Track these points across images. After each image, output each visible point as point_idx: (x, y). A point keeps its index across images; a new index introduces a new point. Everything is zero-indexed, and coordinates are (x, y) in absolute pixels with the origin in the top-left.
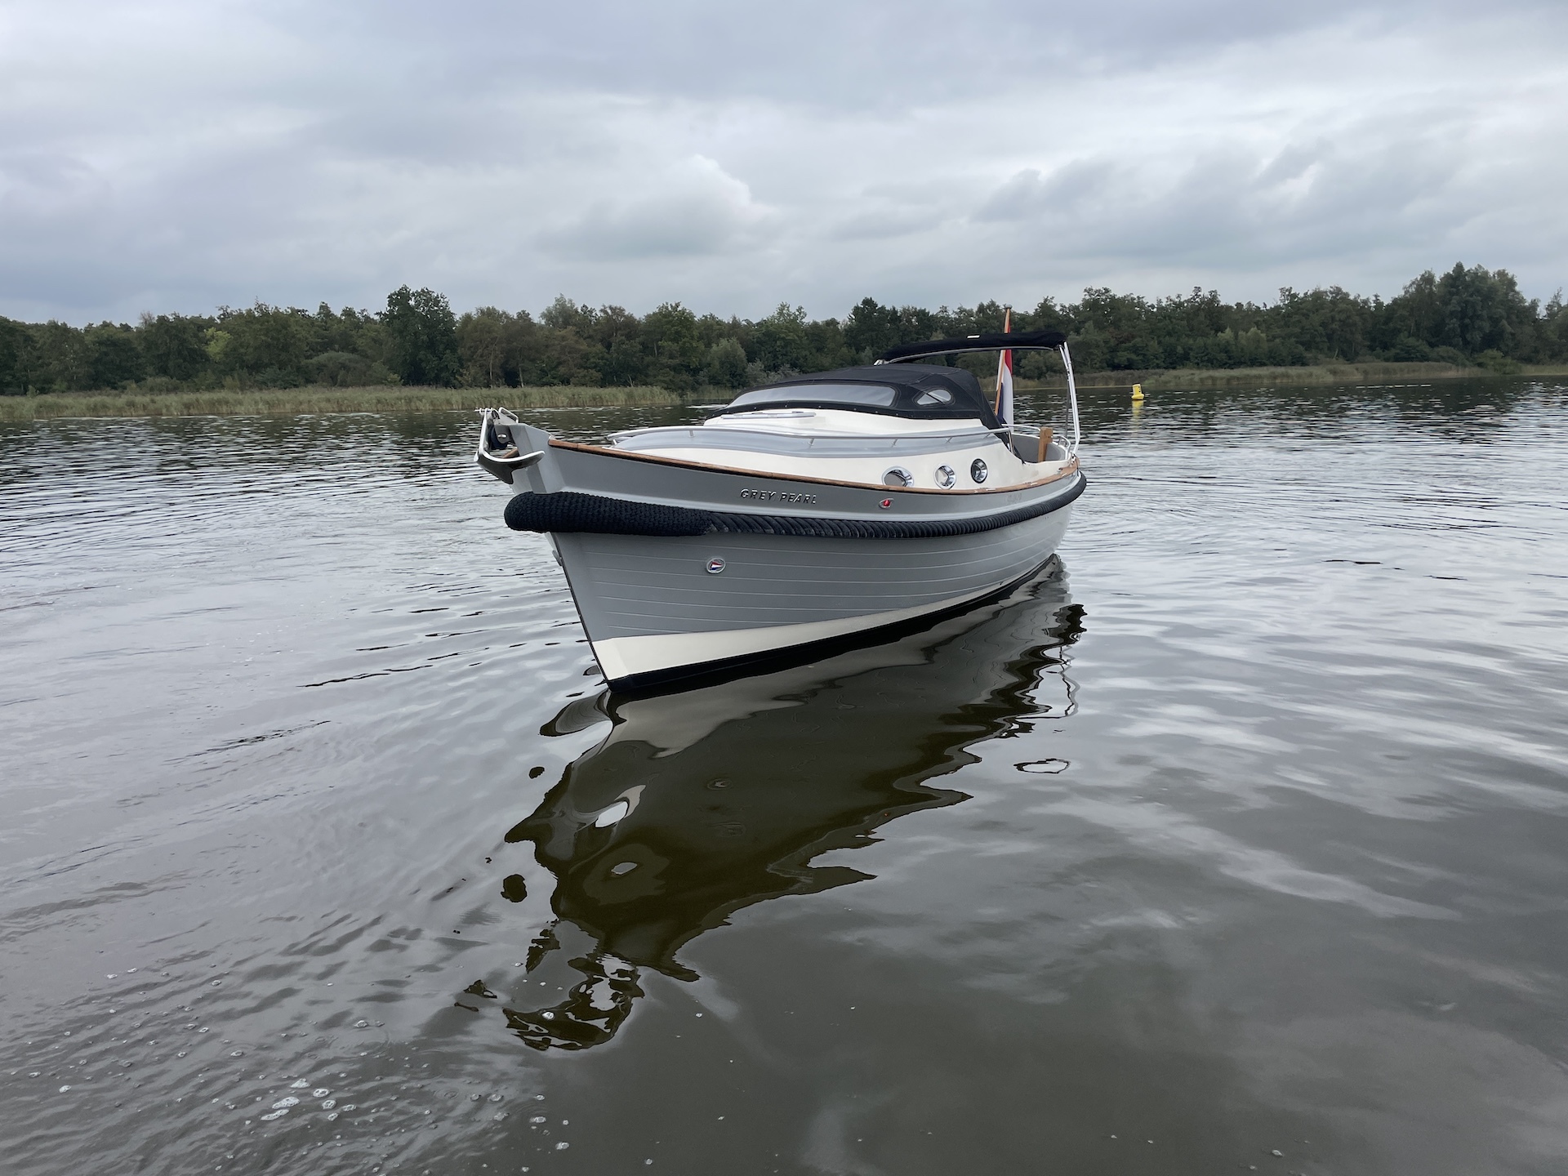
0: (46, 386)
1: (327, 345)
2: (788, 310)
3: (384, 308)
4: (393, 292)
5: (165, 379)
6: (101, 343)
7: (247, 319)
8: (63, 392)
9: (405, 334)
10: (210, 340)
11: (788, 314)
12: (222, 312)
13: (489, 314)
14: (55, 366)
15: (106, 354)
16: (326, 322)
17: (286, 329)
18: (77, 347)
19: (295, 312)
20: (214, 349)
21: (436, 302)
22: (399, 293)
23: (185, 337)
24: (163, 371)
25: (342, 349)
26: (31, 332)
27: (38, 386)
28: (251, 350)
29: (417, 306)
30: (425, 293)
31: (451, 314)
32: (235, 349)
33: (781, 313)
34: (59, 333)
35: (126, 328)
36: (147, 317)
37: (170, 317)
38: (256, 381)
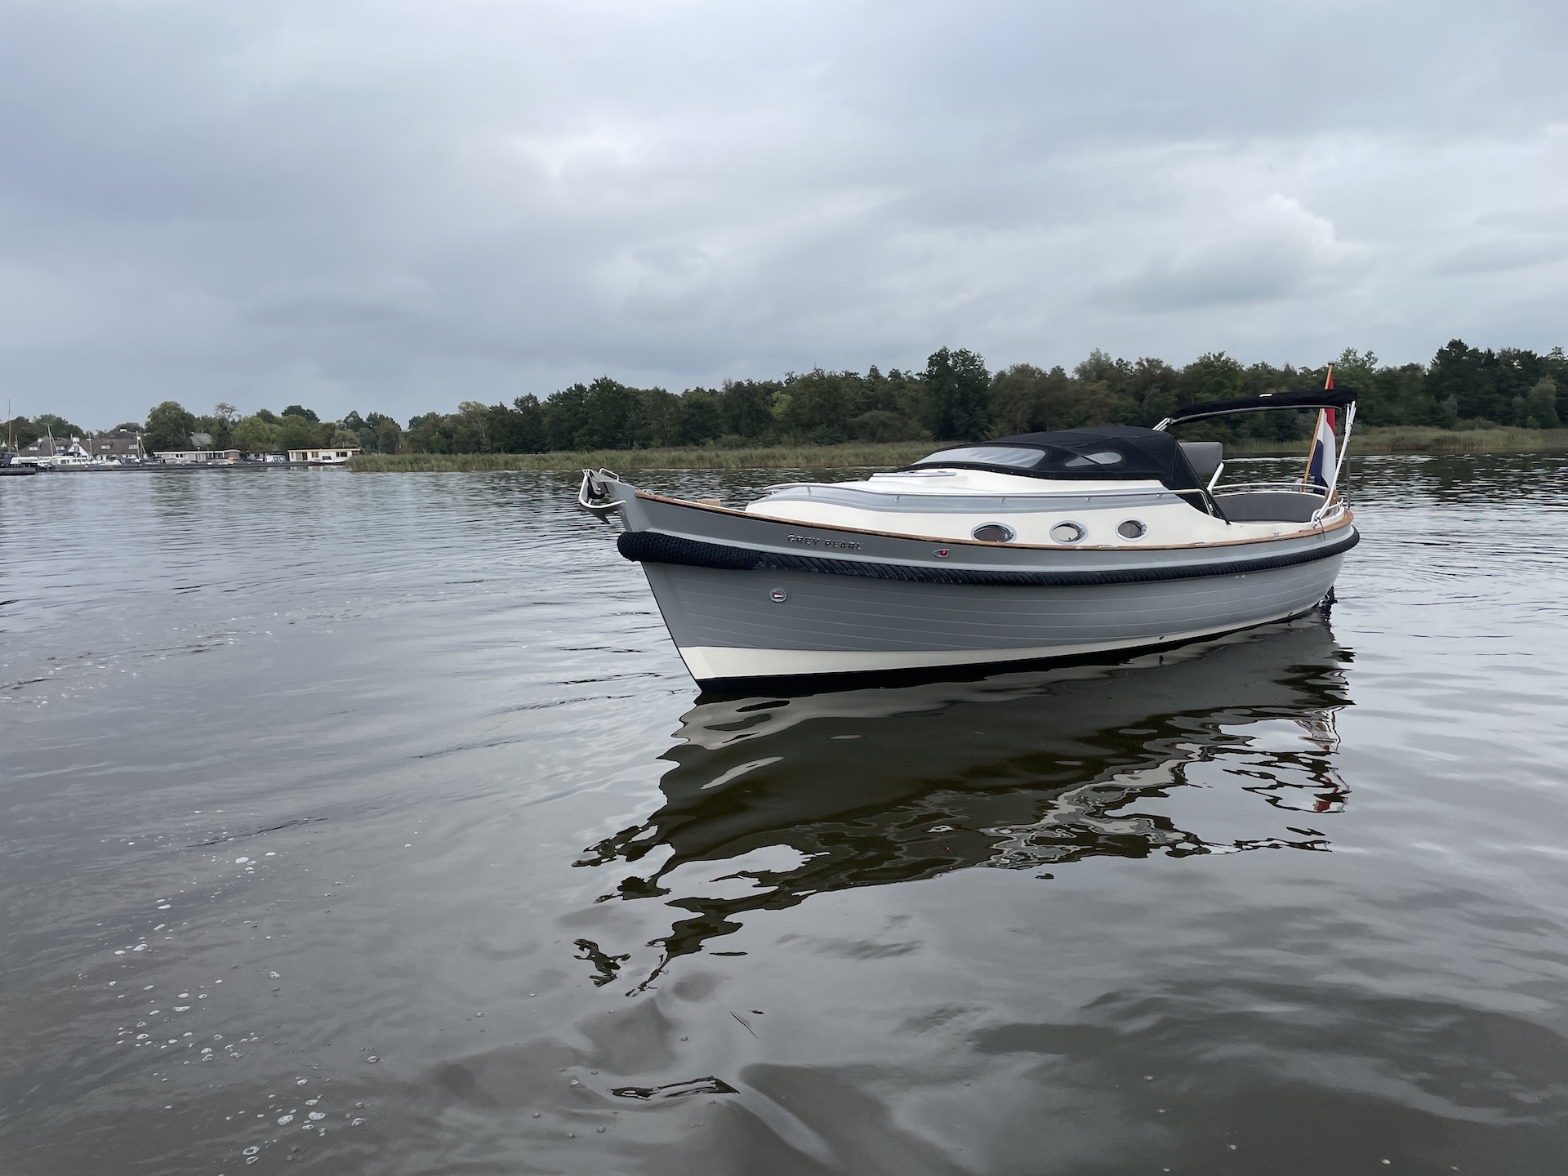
0: (647, 442)
1: (871, 405)
2: (1355, 355)
3: (924, 369)
4: (933, 354)
5: (736, 437)
6: (690, 406)
7: (807, 382)
8: (658, 447)
9: (941, 392)
10: (775, 402)
11: (1354, 360)
12: (788, 377)
13: (1024, 371)
14: (654, 426)
15: (693, 415)
16: (873, 384)
17: (836, 391)
18: (672, 409)
19: (848, 374)
20: (777, 410)
21: (973, 360)
22: (939, 355)
23: (755, 400)
24: (736, 430)
25: (884, 409)
26: (640, 397)
27: (641, 442)
28: (807, 410)
29: (955, 366)
30: (963, 353)
31: (985, 373)
32: (793, 410)
33: (1346, 359)
34: (660, 396)
35: (713, 392)
36: (728, 383)
37: (745, 383)
38: (808, 438)
